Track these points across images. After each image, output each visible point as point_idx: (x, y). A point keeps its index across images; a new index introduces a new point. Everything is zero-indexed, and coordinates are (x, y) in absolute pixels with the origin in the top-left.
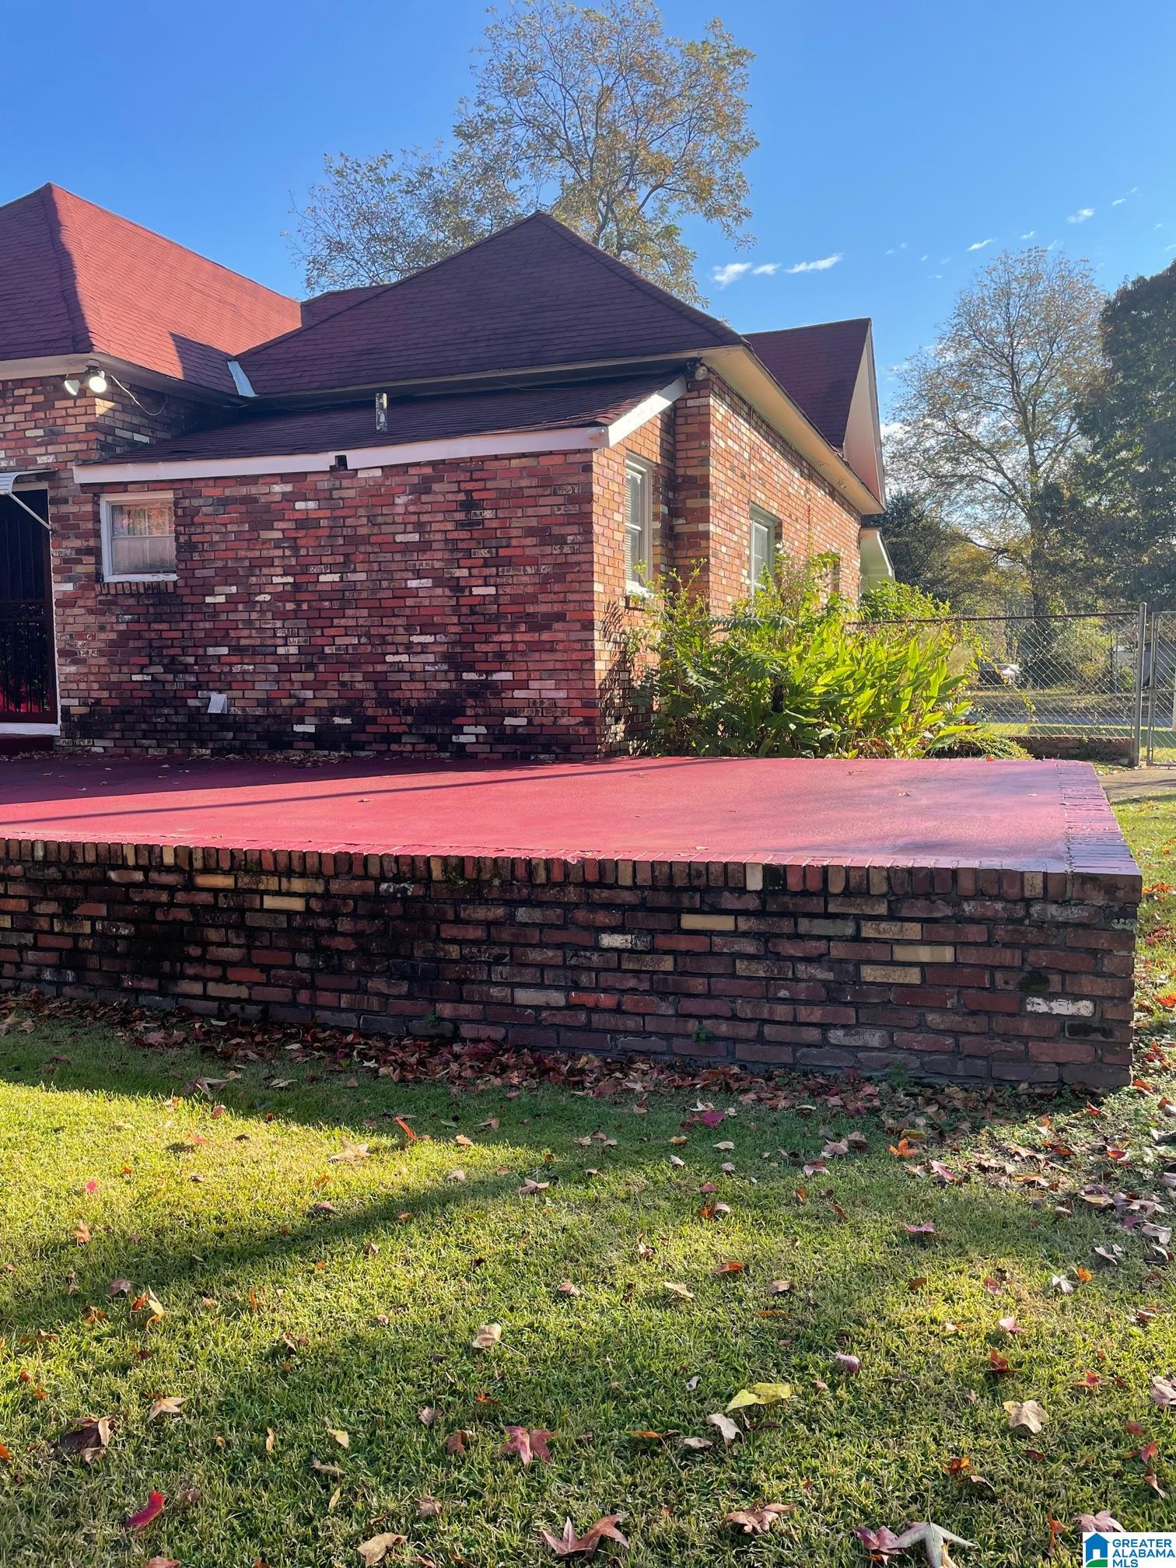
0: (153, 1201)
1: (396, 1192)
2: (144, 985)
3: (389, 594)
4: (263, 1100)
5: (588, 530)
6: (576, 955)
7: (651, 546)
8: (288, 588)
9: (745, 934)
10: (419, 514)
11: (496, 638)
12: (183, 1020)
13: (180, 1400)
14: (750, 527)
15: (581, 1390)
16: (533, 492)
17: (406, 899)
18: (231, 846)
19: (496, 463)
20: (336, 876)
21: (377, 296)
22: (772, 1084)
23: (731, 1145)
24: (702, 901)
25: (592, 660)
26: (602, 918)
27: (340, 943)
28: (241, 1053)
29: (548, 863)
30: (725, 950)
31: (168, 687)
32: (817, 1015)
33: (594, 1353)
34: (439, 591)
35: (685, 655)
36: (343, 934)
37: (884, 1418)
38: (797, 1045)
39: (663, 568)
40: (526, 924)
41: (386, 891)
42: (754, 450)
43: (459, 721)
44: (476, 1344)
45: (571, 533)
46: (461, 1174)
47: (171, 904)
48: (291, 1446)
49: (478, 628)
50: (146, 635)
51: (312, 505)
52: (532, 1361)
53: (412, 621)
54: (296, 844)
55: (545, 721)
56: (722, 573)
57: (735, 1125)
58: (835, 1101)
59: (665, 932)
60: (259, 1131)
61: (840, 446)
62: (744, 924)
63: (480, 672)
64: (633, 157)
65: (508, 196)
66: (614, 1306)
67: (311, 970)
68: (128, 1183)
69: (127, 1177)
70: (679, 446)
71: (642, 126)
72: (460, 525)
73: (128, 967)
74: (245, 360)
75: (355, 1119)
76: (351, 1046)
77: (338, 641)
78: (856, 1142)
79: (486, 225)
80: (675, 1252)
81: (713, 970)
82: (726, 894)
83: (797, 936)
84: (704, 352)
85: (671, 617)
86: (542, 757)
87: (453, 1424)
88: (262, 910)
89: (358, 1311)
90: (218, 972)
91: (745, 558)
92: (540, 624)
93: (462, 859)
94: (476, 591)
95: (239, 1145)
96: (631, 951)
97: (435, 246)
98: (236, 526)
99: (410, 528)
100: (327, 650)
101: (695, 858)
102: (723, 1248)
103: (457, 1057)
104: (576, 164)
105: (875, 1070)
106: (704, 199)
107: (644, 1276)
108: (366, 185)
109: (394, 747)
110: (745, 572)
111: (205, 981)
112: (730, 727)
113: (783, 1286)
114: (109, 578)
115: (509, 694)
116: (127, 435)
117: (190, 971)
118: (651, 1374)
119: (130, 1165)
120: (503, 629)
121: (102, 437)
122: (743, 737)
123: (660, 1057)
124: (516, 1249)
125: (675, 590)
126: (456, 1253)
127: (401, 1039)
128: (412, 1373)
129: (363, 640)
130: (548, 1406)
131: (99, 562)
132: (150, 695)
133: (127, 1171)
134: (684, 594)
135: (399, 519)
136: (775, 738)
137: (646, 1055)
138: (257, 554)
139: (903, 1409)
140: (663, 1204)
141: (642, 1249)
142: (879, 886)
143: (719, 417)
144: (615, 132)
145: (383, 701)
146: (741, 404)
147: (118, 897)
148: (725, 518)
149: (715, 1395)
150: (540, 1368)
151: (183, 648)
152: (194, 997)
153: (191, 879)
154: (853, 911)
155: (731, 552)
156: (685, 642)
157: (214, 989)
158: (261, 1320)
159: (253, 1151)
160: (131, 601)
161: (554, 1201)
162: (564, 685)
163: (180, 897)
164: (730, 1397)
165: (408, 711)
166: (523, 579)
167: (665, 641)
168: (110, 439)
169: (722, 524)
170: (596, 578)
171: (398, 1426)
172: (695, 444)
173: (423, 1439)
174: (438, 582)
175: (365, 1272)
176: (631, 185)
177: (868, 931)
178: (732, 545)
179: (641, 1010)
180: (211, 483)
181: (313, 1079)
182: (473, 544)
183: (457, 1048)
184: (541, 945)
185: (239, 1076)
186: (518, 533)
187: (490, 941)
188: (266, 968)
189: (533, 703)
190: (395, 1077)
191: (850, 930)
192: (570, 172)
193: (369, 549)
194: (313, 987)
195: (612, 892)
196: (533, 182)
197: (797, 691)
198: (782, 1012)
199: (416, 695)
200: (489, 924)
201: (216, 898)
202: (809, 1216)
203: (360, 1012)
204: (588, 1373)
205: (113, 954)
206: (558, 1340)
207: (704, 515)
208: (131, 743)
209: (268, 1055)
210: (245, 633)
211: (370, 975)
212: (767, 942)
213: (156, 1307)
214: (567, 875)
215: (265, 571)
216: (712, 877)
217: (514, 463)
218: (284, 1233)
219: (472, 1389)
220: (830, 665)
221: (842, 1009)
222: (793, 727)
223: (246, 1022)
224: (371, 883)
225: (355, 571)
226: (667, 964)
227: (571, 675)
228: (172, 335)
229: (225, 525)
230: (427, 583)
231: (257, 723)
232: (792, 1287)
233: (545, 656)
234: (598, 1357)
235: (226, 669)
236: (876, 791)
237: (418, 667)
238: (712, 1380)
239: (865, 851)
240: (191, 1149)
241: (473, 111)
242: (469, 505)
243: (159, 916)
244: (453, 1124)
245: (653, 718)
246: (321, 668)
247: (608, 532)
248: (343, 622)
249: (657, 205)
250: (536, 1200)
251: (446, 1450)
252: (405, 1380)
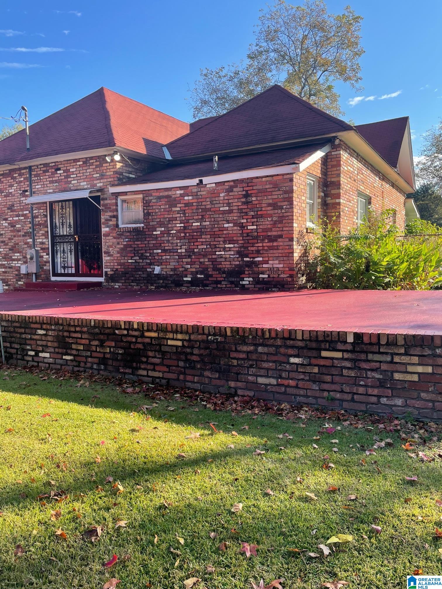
0: (123, 449)
1: (209, 451)
2: (127, 371)
3: (217, 229)
4: (165, 415)
5: (291, 203)
6: (280, 365)
7: (317, 209)
8: (182, 228)
9: (346, 359)
10: (228, 200)
11: (256, 245)
12: (140, 384)
13: (126, 522)
14: (358, 200)
15: (271, 531)
16: (271, 190)
17: (217, 342)
18: (156, 322)
19: (257, 180)
20: (193, 333)
21: (216, 120)
22: (356, 418)
23: (337, 441)
24: (329, 346)
25: (293, 253)
26: (290, 351)
27: (194, 358)
28: (158, 397)
29: (270, 330)
30: (339, 365)
31: (140, 264)
32: (376, 392)
33: (277, 517)
34: (235, 228)
35: (329, 250)
36: (195, 355)
37: (389, 551)
38: (367, 403)
39: (322, 217)
40: (261, 353)
41: (211, 339)
42: (359, 171)
43: (243, 276)
44: (233, 510)
45: (285, 205)
46: (233, 446)
47: (136, 342)
48: (163, 542)
49: (250, 241)
50: (133, 246)
51: (190, 198)
52: (253, 518)
53: (226, 239)
54: (179, 321)
55: (275, 276)
56: (345, 218)
57: (339, 434)
58: (382, 426)
59: (315, 357)
60: (162, 425)
61: (396, 167)
62: (346, 355)
63: (250, 258)
64: (315, 61)
65: (267, 79)
66: (286, 500)
67: (184, 368)
68: (115, 442)
69: (115, 440)
70: (328, 170)
71: (319, 49)
72: (244, 203)
73: (122, 365)
74: (169, 146)
75: (195, 423)
76: (198, 396)
77: (199, 247)
78: (388, 443)
79: (259, 90)
80: (311, 481)
81: (334, 373)
82: (339, 343)
83: (367, 361)
84: (339, 134)
85: (325, 236)
86: (273, 289)
87: (222, 539)
88: (167, 345)
89: (191, 494)
90: (152, 367)
91: (355, 212)
92: (272, 239)
93: (238, 328)
94: (249, 228)
95: (154, 430)
96: (302, 365)
97: (239, 100)
98: (163, 206)
99: (225, 205)
100: (195, 250)
101: (327, 329)
102: (330, 480)
103: (235, 402)
104: (293, 65)
105: (400, 415)
106: (343, 74)
107: (298, 489)
108: (215, 79)
109: (219, 286)
110: (355, 218)
111: (148, 370)
112: (348, 278)
113: (353, 497)
114: (121, 226)
115: (261, 266)
116: (127, 175)
117: (143, 367)
118: (298, 527)
119: (117, 436)
120: (259, 241)
121: (118, 176)
122: (353, 282)
123: (313, 406)
124: (251, 476)
125: (326, 225)
126: (228, 476)
127: (216, 394)
128: (209, 519)
129: (208, 246)
130: (258, 536)
131: (117, 220)
132: (134, 267)
133: (115, 438)
134: (329, 226)
135: (221, 202)
136: (366, 282)
137: (308, 404)
138: (171, 216)
139: (398, 549)
140: (308, 462)
141: (298, 479)
142: (401, 342)
143: (345, 158)
144: (308, 52)
145: (215, 269)
146: (353, 152)
147: (119, 339)
148: (347, 197)
149: (323, 537)
150: (256, 521)
151: (145, 250)
152: (144, 376)
153: (143, 333)
154: (390, 351)
155: (349, 210)
156: (330, 245)
157: (151, 373)
158: (156, 495)
159: (159, 433)
160: (128, 234)
161: (267, 458)
162: (282, 262)
163: (139, 340)
164: (328, 539)
165: (224, 272)
166: (267, 223)
167: (322, 245)
168: (121, 177)
169: (346, 199)
170: (294, 221)
171: (202, 538)
172: (335, 169)
173: (210, 544)
174: (235, 224)
175: (195, 480)
176: (314, 71)
177: (397, 359)
178: (350, 207)
179: (306, 387)
180: (155, 191)
181: (183, 408)
182: (248, 210)
183: (236, 398)
184: (267, 361)
185: (157, 405)
186: (265, 205)
187: (248, 359)
188: (168, 366)
189: (270, 269)
190: (212, 408)
191: (389, 359)
192: (291, 68)
193: (211, 213)
194: (185, 374)
195: (294, 342)
196: (277, 73)
197: (375, 264)
198: (361, 390)
199: (227, 266)
200: (248, 353)
201: (151, 340)
202: (366, 471)
203: (202, 384)
204: (274, 525)
205: (117, 360)
206: (264, 511)
207: (338, 196)
208: (128, 284)
209: (168, 398)
210: (167, 245)
211: (205, 370)
212: (355, 362)
213: (121, 487)
214: (277, 335)
215: (174, 222)
216: (333, 337)
217: (263, 179)
218: (167, 464)
219: (230, 527)
220: (389, 253)
221: (386, 390)
222: (373, 278)
223: (161, 386)
224: (206, 336)
225: (205, 221)
226: (316, 370)
227: (285, 258)
228: (143, 138)
229: (160, 206)
230: (231, 225)
231: (171, 277)
232: (357, 498)
233: (275, 251)
234: (278, 519)
235: (160, 258)
236: (405, 304)
237: (228, 256)
238: (322, 531)
239: (396, 328)
240: (138, 431)
241: (254, 48)
242: (247, 196)
243: (132, 347)
244: (232, 427)
245: (318, 274)
246: (193, 257)
247: (299, 204)
248: (201, 240)
249: (325, 78)
250: (260, 457)
251: (218, 549)
252: (206, 521)
